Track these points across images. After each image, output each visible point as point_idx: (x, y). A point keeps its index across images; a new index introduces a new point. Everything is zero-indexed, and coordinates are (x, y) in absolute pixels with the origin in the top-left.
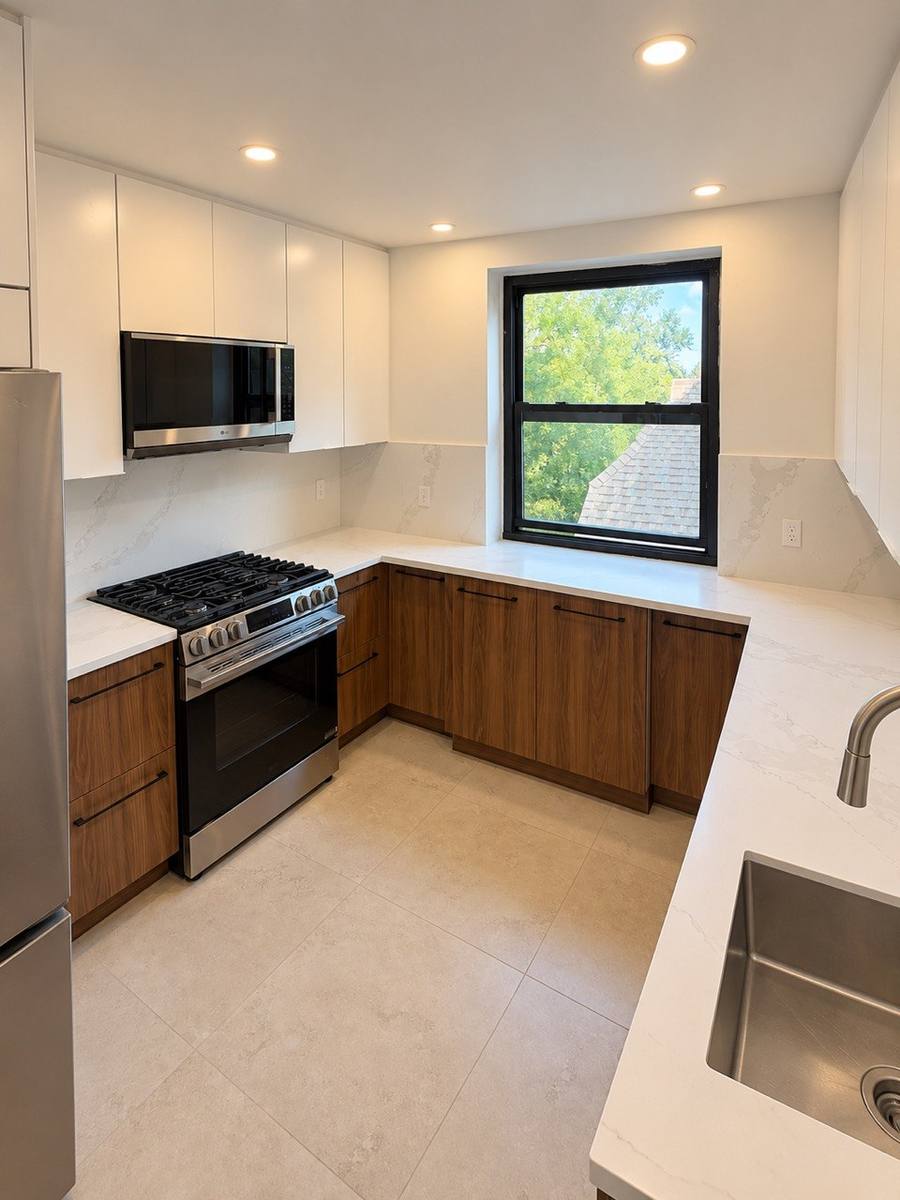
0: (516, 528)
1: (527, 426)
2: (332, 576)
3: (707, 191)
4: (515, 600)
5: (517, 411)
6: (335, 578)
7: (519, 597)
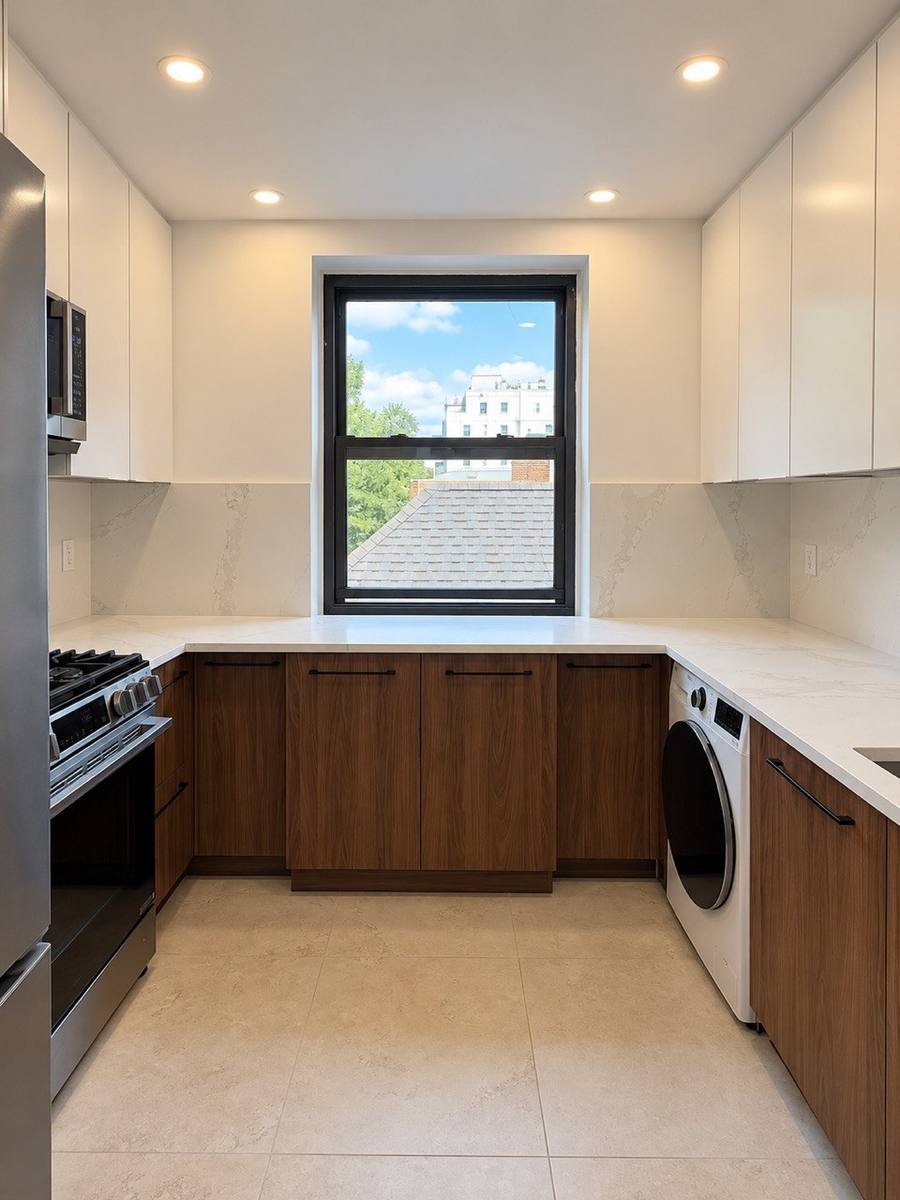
0: (338, 598)
1: (354, 467)
2: (147, 664)
3: (602, 197)
4: (393, 673)
5: (340, 447)
6: (152, 666)
7: (396, 669)
